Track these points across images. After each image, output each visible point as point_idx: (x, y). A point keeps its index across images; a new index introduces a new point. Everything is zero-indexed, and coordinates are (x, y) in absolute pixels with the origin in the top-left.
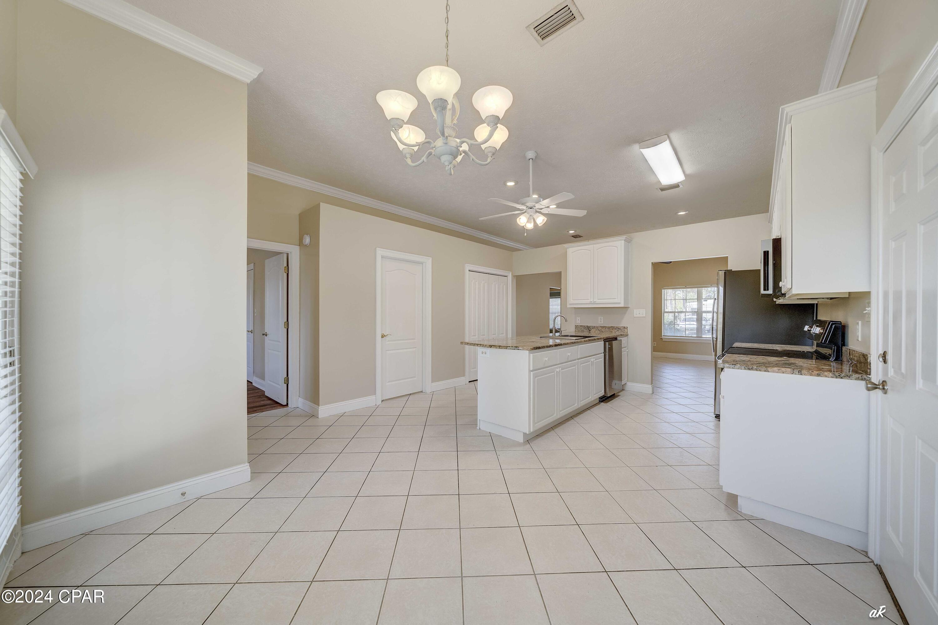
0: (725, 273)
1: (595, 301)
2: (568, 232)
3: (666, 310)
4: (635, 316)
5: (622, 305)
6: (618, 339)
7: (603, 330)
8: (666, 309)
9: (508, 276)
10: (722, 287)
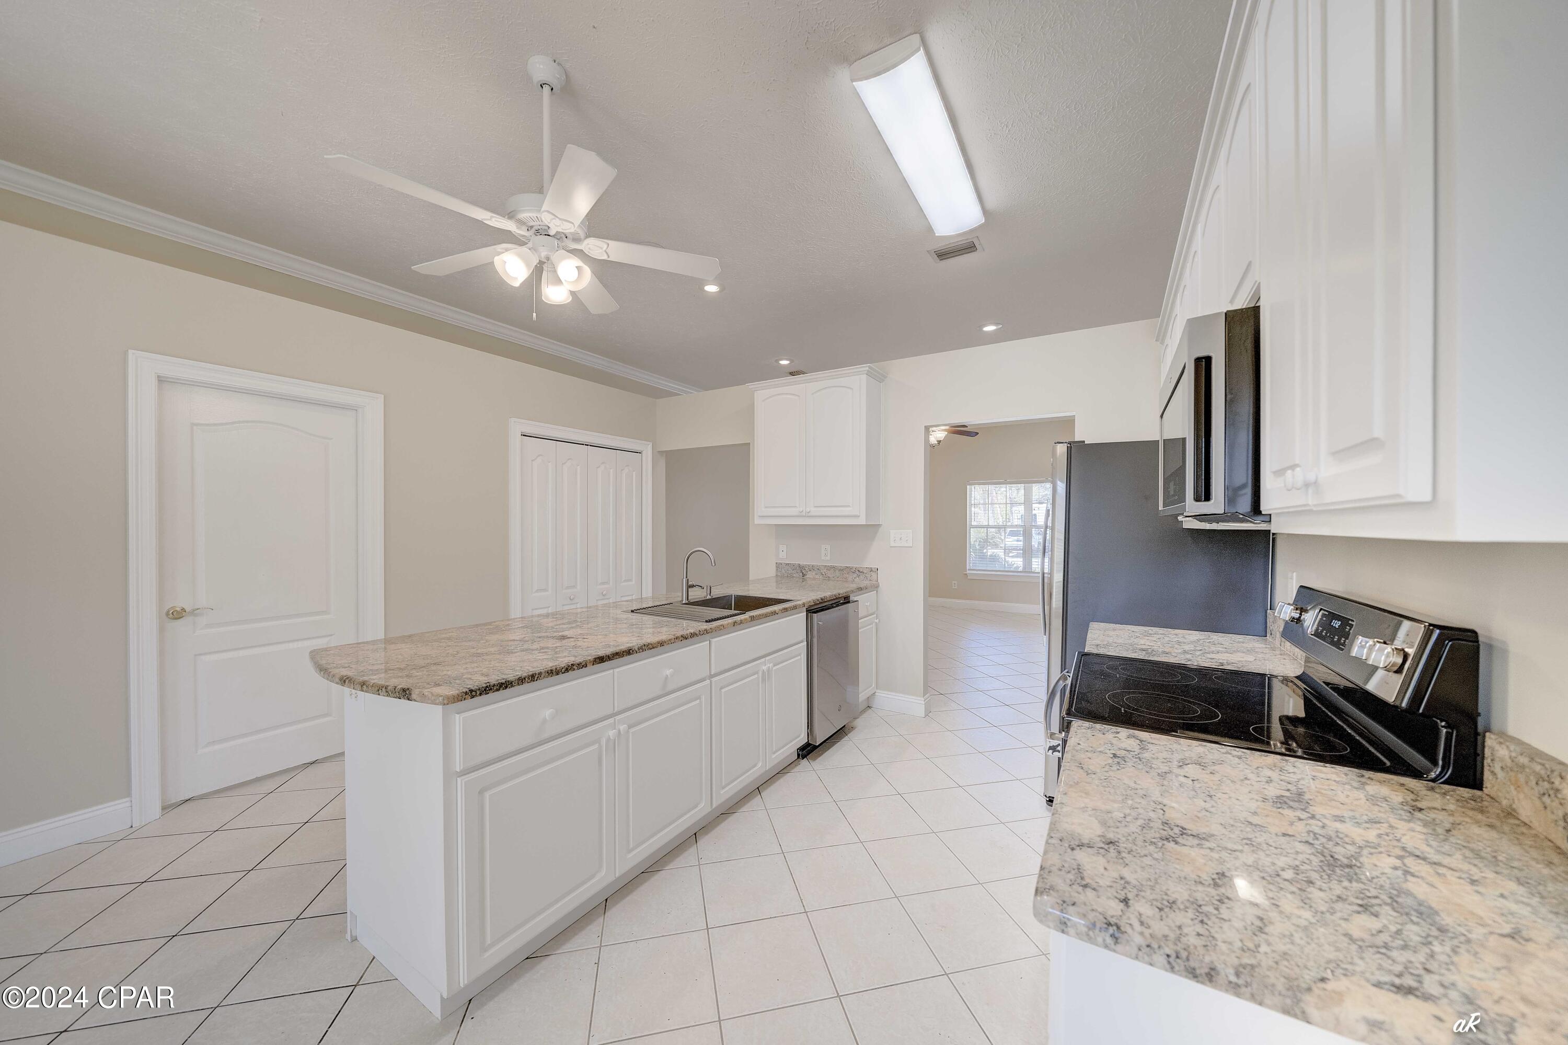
0: (1069, 450)
1: (808, 510)
2: (777, 361)
3: (974, 523)
4: (893, 544)
5: (862, 521)
6: (852, 598)
7: (830, 574)
8: (973, 520)
9: (644, 453)
10: (1061, 481)
